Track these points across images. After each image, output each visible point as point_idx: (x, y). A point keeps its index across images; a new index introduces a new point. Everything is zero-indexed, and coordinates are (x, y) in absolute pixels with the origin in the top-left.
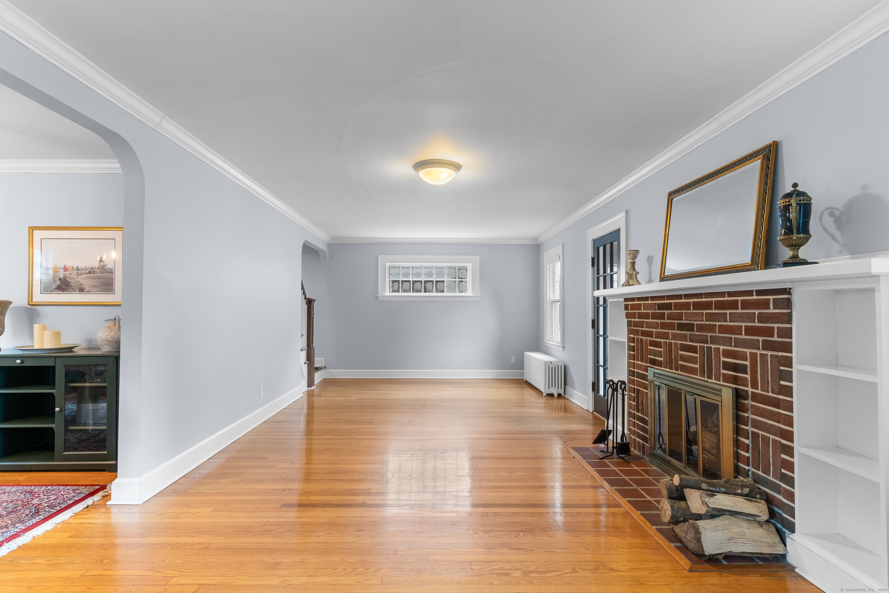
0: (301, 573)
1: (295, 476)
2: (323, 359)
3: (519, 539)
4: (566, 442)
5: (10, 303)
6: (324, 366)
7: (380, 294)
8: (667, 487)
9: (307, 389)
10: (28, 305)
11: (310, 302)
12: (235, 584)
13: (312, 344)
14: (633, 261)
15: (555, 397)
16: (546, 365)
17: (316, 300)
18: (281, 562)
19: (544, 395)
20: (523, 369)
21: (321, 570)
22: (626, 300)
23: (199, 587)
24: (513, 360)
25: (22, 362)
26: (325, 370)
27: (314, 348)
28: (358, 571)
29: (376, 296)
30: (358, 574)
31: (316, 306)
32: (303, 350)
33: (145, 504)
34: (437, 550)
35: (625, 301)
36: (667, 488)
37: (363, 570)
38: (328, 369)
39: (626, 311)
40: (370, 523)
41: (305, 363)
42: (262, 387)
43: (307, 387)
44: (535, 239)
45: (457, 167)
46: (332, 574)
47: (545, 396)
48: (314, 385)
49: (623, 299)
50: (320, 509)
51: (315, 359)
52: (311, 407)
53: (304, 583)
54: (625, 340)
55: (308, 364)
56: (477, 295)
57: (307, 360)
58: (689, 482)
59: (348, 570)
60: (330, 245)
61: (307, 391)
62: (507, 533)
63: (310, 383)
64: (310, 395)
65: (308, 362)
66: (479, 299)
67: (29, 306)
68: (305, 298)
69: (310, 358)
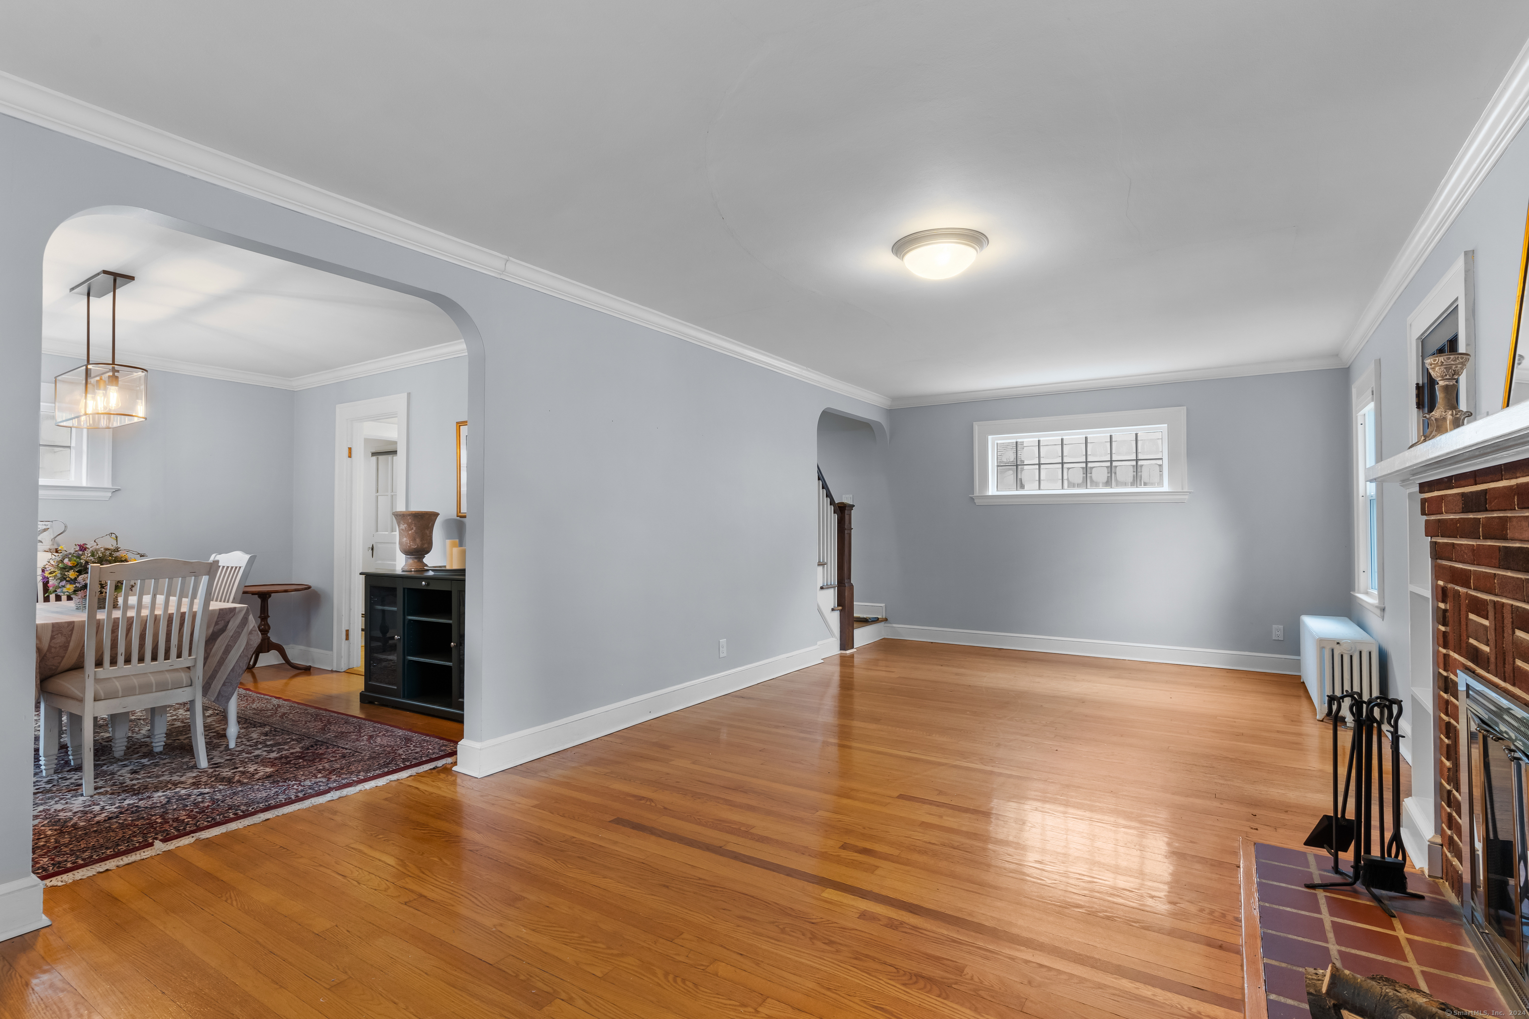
0: (531, 922)
1: (677, 782)
2: (883, 605)
3: (904, 991)
4: (1257, 829)
5: (436, 515)
6: (884, 617)
7: (977, 493)
8: (1312, 991)
9: (839, 652)
10: (457, 516)
11: (842, 511)
12: (450, 908)
13: (849, 578)
14: (1447, 383)
15: (1348, 725)
16: (1322, 648)
17: (854, 506)
18: (525, 898)
19: (1318, 717)
20: (1299, 655)
21: (554, 927)
22: (1424, 487)
23: (416, 898)
24: (1277, 631)
25: (428, 585)
26: (886, 625)
27: (852, 586)
28: (595, 947)
29: (970, 497)
30: (590, 950)
31: (856, 518)
32: (824, 587)
33: (485, 778)
34: (739, 957)
35: (1421, 492)
36: (1309, 993)
37: (604, 946)
38: (891, 624)
39: (1425, 518)
40: (692, 880)
41: (833, 610)
42: (723, 641)
43: (840, 650)
44: (1336, 355)
45: (976, 238)
46: (560, 938)
47: (1322, 721)
48: (853, 647)
49: (1417, 489)
50: (653, 838)
51: (855, 603)
52: (847, 685)
53: (518, 937)
54: (1428, 593)
55: (841, 611)
56: (1182, 489)
57: (838, 605)
58: (1358, 994)
59: (586, 939)
60: (891, 413)
61: (841, 656)
62: (895, 970)
63: (846, 641)
64: (846, 663)
65: (840, 608)
66: (1187, 497)
67: (458, 518)
68: (832, 502)
69: (844, 602)
